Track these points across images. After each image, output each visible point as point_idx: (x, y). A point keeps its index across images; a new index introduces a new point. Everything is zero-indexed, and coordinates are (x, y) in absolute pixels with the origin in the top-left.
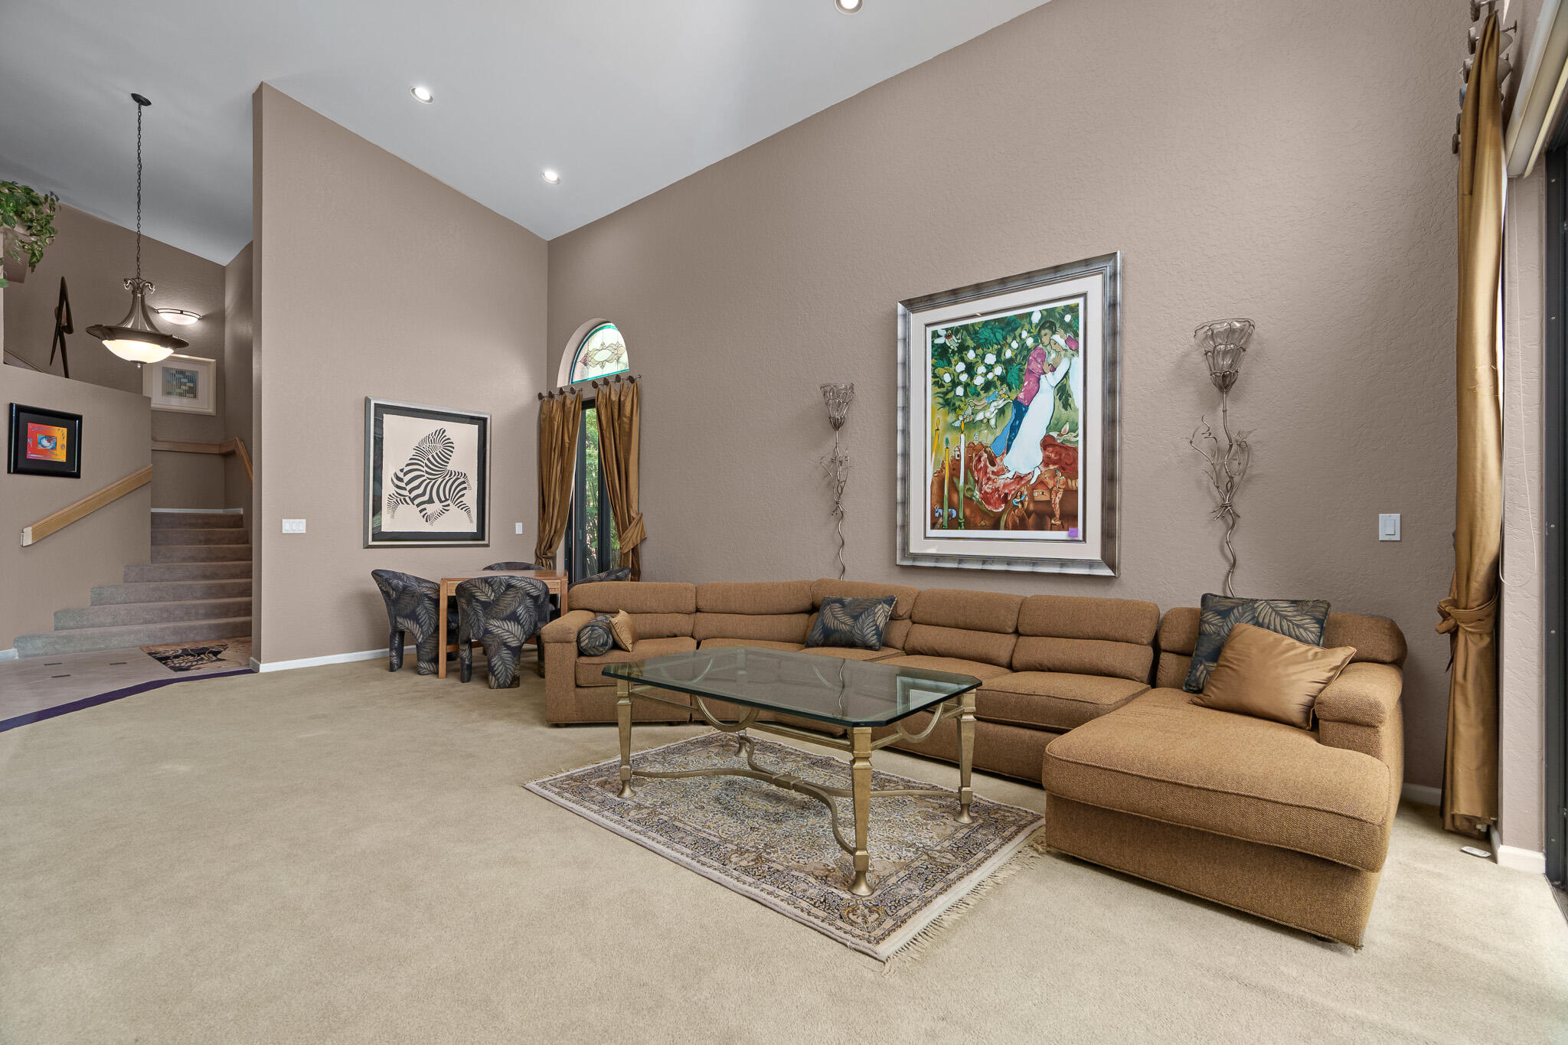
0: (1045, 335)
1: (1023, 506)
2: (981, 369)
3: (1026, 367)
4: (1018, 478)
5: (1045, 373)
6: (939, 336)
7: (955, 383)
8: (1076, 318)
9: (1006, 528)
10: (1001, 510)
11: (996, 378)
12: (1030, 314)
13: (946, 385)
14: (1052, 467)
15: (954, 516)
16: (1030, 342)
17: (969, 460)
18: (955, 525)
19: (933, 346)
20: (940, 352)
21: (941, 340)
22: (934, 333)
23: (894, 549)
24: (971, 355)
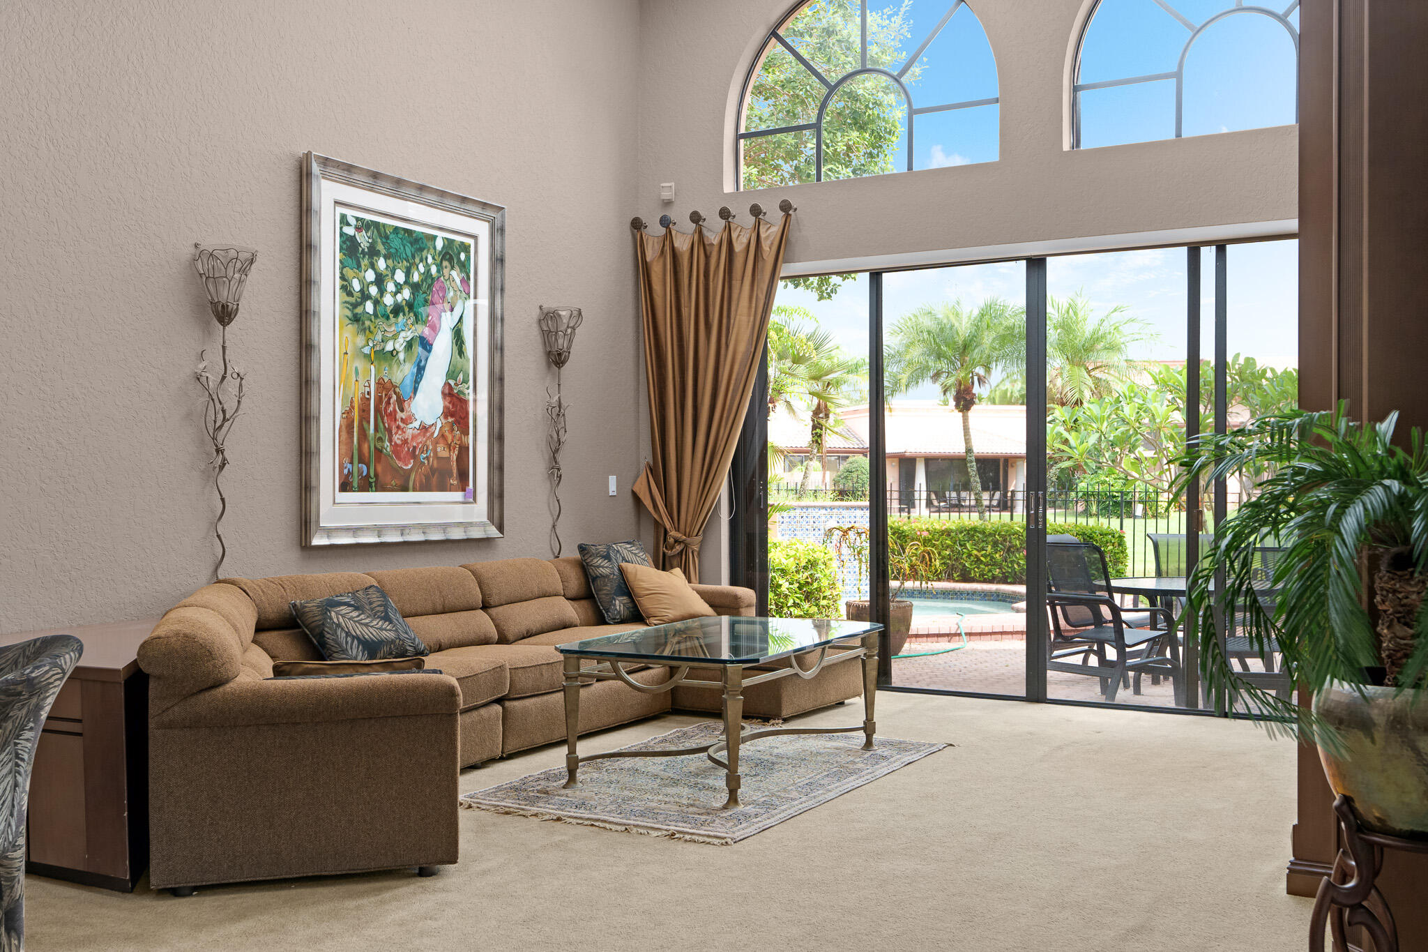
0: (446, 267)
1: (428, 461)
2: (391, 287)
3: (430, 298)
4: (424, 429)
5: (445, 311)
6: (348, 224)
7: (365, 296)
8: (468, 258)
9: (414, 490)
10: (410, 466)
11: (404, 302)
12: (434, 238)
13: (355, 294)
14: (450, 420)
15: (365, 474)
16: (434, 270)
17: (379, 401)
18: (365, 486)
19: (342, 234)
20: (349, 247)
21: (350, 231)
22: (343, 217)
23: (305, 522)
24: (381, 264)
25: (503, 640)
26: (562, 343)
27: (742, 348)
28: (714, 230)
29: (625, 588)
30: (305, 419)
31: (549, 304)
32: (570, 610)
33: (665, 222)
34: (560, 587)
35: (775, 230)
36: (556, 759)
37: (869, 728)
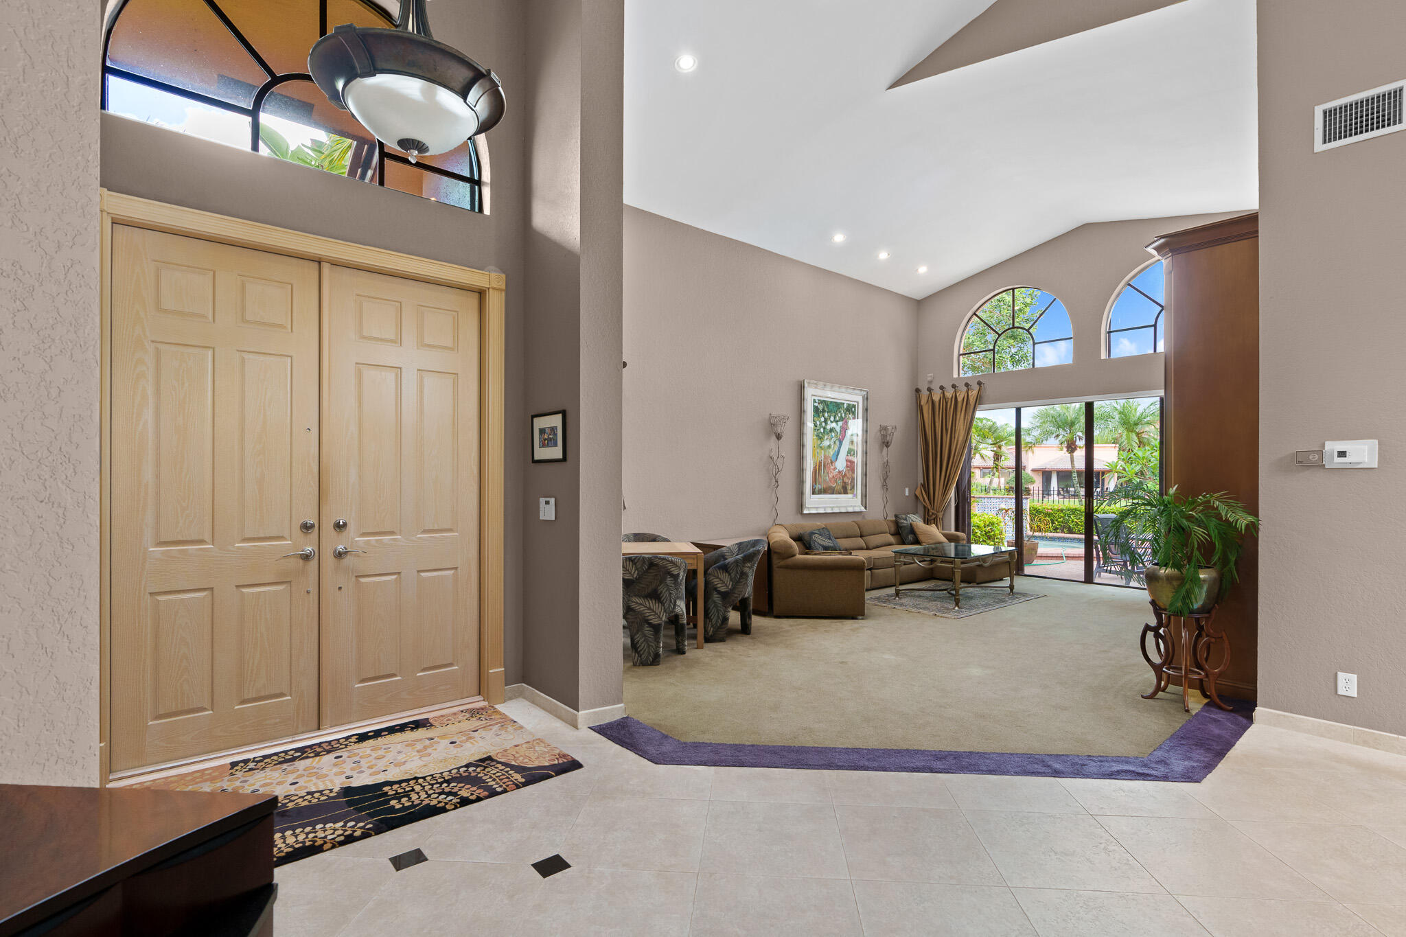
0: (848, 414)
1: (841, 484)
2: (829, 422)
4: (839, 472)
5: (847, 430)
6: (816, 402)
7: (821, 426)
8: (855, 410)
9: (836, 494)
10: (835, 485)
11: (833, 428)
12: (844, 404)
13: (818, 426)
14: (848, 468)
15: (820, 488)
16: (843, 415)
17: (825, 463)
18: (820, 492)
19: (814, 406)
20: (816, 410)
21: (816, 404)
22: (814, 400)
23: (801, 505)
24: (826, 415)
25: (868, 549)
26: (888, 438)
27: (961, 438)
28: (949, 393)
29: (912, 530)
30: (800, 470)
31: (883, 424)
32: (892, 539)
33: (929, 390)
34: (888, 530)
35: (975, 392)
36: (892, 591)
37: (1011, 587)
